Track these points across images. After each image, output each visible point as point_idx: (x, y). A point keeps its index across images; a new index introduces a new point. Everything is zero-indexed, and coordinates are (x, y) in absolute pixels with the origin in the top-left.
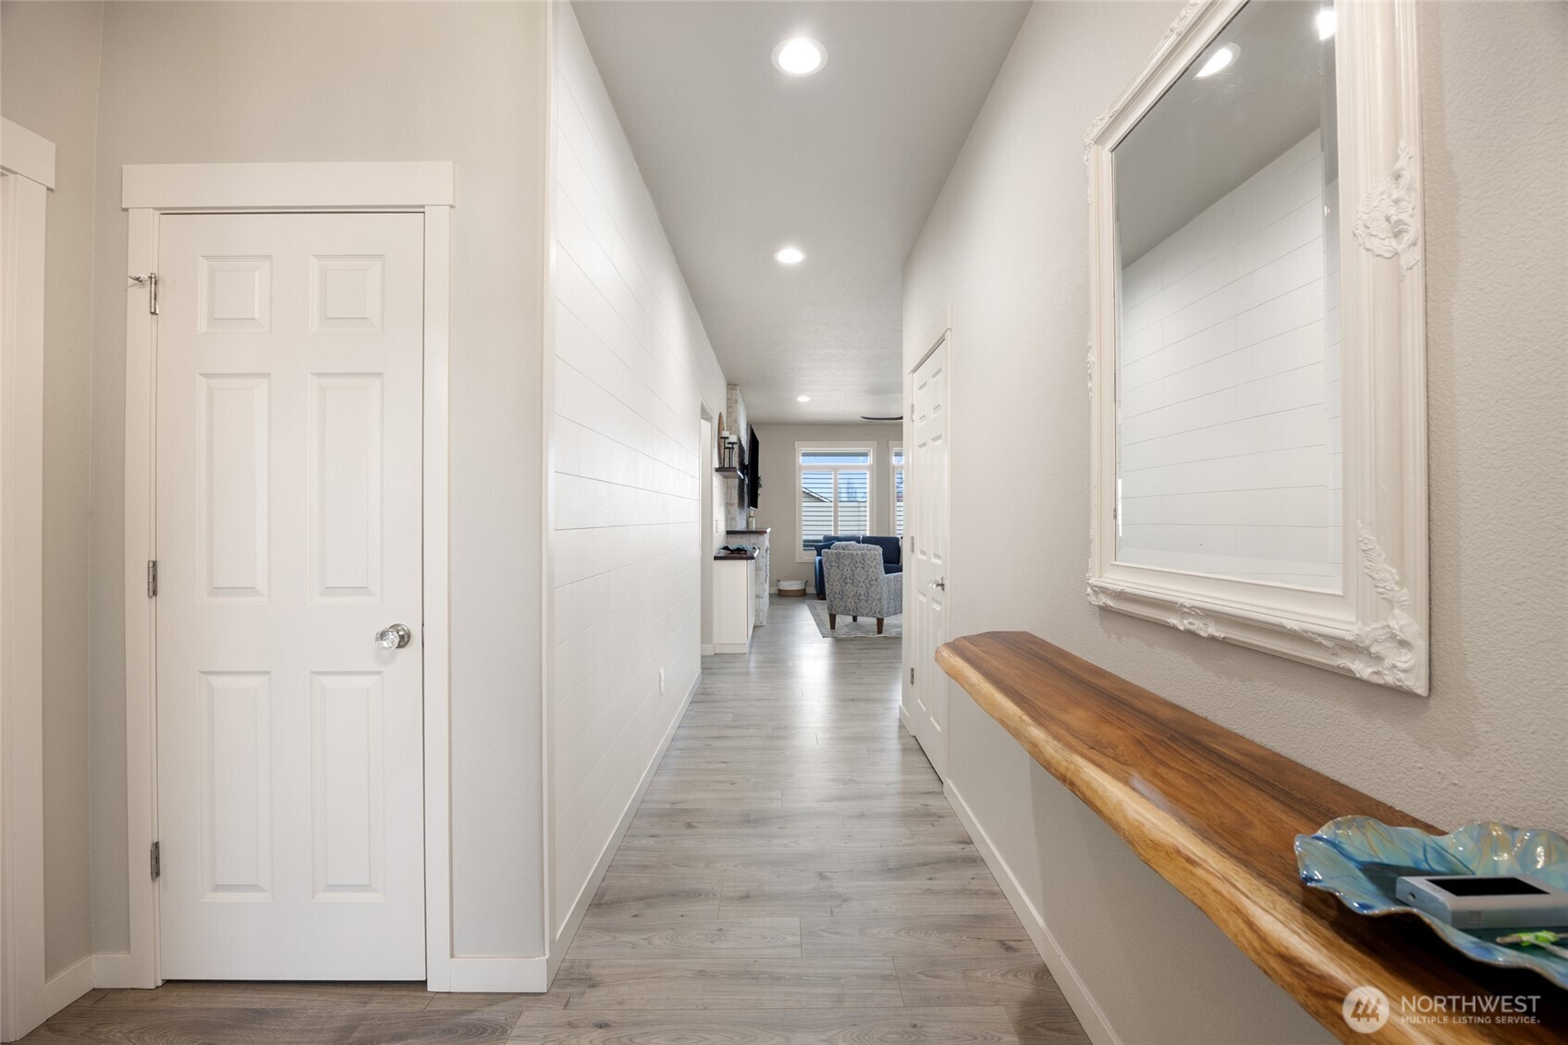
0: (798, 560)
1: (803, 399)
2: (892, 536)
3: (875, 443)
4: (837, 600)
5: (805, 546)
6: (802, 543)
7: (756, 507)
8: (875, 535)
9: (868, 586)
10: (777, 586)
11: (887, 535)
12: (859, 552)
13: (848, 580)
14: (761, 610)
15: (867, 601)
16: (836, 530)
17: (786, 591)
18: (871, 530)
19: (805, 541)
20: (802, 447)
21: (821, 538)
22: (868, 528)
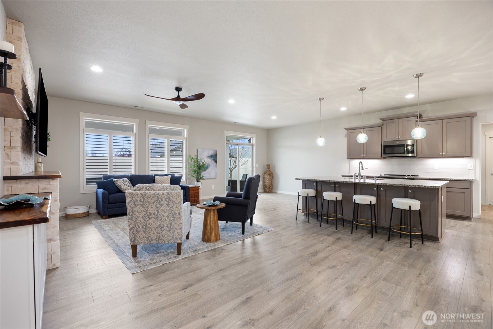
0: (82, 192)
1: (96, 69)
2: (147, 174)
3: (138, 120)
4: (140, 233)
5: (87, 182)
6: (85, 180)
7: (45, 153)
8: (137, 174)
9: (172, 219)
10: (64, 211)
11: (144, 174)
12: (165, 192)
13: (153, 216)
14: (54, 253)
15: (169, 231)
16: (111, 171)
17: (72, 215)
18: (135, 171)
19: (87, 179)
20: (86, 118)
21: (101, 176)
22: (133, 170)
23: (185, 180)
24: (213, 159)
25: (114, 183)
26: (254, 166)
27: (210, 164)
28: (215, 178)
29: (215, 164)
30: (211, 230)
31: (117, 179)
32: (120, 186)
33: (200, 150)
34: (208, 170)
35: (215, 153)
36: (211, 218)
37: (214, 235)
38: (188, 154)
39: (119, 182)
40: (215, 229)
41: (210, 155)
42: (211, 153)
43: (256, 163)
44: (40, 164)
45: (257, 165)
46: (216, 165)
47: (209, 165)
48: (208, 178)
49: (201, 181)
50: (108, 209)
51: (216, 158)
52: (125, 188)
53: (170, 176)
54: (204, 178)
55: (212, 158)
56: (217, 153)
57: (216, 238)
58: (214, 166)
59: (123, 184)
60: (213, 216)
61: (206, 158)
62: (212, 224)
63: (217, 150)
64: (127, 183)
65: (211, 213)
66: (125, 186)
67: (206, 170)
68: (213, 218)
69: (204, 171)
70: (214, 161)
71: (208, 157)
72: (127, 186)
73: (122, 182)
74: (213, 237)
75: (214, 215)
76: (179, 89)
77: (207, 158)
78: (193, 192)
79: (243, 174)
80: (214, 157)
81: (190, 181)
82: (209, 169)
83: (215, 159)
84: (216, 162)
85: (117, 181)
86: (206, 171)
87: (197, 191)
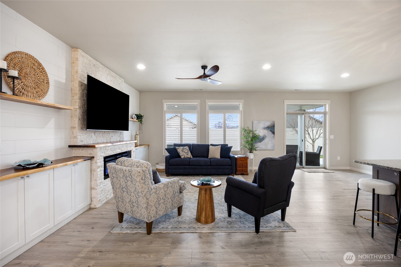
0: (164, 154)
6: (166, 146)
20: (166, 103)
23: (240, 150)
24: (270, 130)
25: (177, 150)
26: (327, 138)
27: (266, 135)
28: (273, 150)
29: (272, 135)
30: (202, 210)
31: (178, 147)
32: (179, 152)
33: (255, 122)
34: (263, 142)
35: (273, 125)
36: (202, 196)
37: (204, 216)
38: (243, 126)
39: (179, 149)
40: (205, 210)
41: (266, 127)
42: (268, 124)
43: (331, 134)
44: (137, 135)
45: (332, 137)
46: (274, 136)
47: (266, 137)
48: (264, 149)
49: (254, 151)
50: (168, 169)
51: (274, 130)
52: (182, 154)
53: (220, 146)
54: (257, 149)
55: (268, 129)
56: (274, 124)
57: (206, 220)
58: (271, 137)
59: (182, 151)
60: (204, 195)
61: (262, 129)
62: (203, 203)
63: (274, 121)
64: (185, 151)
65: (202, 191)
66: (182, 153)
67: (262, 141)
68: (204, 197)
69: (260, 143)
70: (271, 133)
71: (265, 128)
72: (184, 153)
73: (182, 149)
74: (203, 218)
75: (206, 194)
76: (204, 67)
77: (264, 130)
78: (241, 162)
79: (319, 147)
80: (272, 129)
81: (245, 151)
82: (266, 141)
83: (272, 130)
84: (274, 133)
85: (178, 148)
86: (262, 143)
87: (245, 162)
